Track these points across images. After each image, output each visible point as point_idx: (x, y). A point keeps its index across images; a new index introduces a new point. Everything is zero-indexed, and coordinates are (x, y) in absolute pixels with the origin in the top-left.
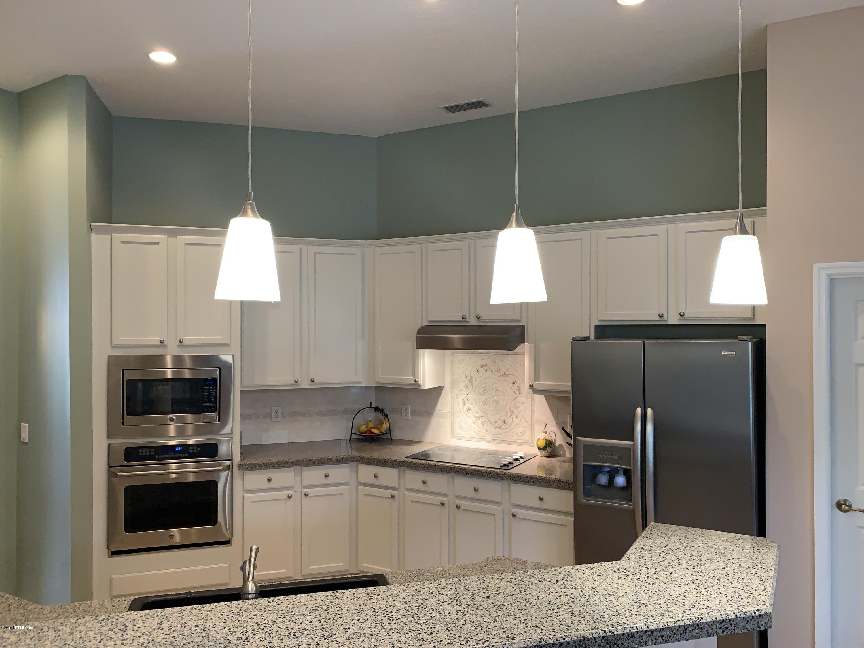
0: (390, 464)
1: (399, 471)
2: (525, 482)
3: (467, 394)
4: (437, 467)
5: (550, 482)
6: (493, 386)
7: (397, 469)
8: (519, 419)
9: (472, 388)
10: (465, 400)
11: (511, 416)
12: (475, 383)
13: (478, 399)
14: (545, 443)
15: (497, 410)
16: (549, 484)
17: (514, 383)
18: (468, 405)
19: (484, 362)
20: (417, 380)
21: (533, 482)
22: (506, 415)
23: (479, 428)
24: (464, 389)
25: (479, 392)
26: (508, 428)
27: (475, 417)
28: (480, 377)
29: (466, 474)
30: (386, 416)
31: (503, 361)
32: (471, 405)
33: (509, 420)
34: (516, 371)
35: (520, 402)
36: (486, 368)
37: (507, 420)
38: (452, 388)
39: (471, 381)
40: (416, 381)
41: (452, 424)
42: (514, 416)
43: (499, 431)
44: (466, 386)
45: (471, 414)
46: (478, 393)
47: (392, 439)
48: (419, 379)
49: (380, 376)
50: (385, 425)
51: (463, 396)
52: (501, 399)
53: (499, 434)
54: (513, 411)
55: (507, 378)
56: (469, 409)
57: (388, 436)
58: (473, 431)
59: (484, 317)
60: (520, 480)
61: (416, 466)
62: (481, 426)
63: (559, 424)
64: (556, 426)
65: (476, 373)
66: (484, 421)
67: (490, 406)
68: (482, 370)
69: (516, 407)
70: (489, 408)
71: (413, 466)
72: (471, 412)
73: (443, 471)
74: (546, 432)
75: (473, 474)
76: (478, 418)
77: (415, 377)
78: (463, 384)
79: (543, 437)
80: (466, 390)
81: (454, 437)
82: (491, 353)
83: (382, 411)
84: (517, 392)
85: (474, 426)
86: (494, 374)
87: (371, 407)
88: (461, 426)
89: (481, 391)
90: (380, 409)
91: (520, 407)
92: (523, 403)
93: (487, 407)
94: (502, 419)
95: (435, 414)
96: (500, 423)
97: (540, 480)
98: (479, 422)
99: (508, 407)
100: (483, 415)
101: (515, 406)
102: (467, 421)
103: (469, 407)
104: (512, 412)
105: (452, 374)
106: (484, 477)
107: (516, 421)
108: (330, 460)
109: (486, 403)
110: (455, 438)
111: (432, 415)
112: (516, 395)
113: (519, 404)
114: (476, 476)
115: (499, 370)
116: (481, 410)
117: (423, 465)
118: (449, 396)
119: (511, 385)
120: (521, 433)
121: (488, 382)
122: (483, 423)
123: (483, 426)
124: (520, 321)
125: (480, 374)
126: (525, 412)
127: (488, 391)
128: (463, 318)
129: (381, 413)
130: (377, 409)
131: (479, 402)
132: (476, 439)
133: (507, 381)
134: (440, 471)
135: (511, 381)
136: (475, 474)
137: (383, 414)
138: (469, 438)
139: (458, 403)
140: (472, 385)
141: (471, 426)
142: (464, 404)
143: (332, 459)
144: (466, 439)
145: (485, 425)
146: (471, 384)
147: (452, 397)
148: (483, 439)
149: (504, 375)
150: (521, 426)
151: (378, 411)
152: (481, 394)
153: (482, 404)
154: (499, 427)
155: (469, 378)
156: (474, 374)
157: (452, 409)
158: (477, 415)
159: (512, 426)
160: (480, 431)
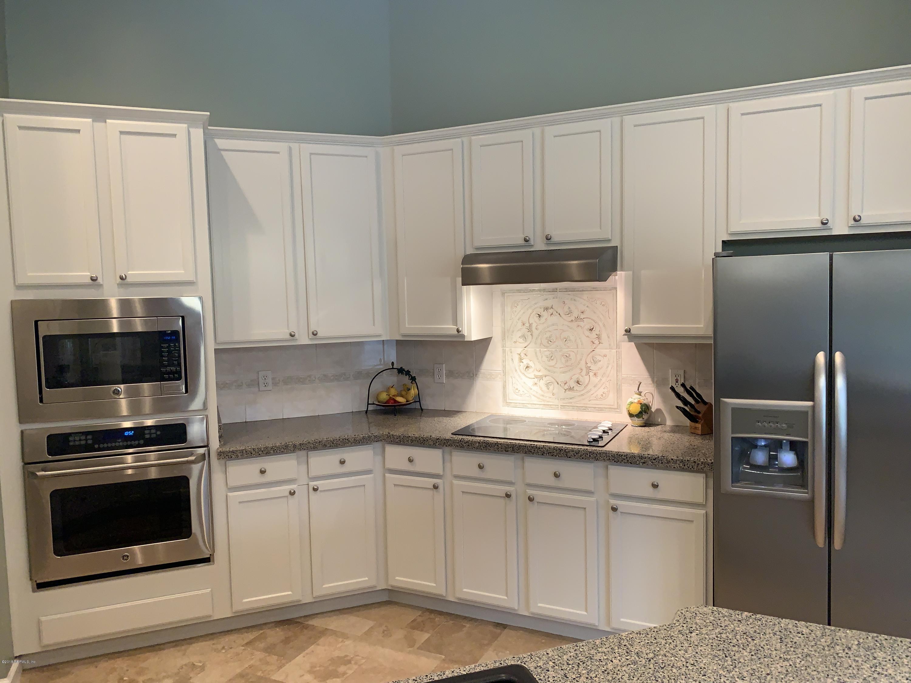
0: (431, 443)
1: (443, 452)
2: (631, 463)
3: (525, 347)
4: (500, 446)
5: (668, 462)
6: (561, 334)
7: (441, 450)
8: (599, 378)
9: (532, 338)
10: (523, 355)
11: (588, 374)
12: (536, 333)
13: (540, 352)
14: (640, 407)
15: (567, 366)
16: (668, 465)
17: (591, 330)
18: (526, 361)
19: (548, 303)
20: (460, 329)
21: (644, 463)
22: (581, 372)
23: (542, 391)
24: (521, 340)
25: (541, 343)
26: (583, 390)
27: (536, 377)
28: (543, 323)
29: (543, 454)
30: (413, 379)
31: (575, 300)
32: (530, 361)
33: (585, 380)
34: (595, 313)
35: (600, 355)
36: (551, 311)
37: (581, 379)
38: (504, 339)
39: (530, 330)
40: (458, 331)
41: (504, 387)
42: (591, 374)
43: (570, 394)
44: (524, 337)
45: (531, 373)
46: (540, 345)
47: (422, 409)
48: (462, 328)
49: (407, 326)
50: (413, 392)
51: (519, 350)
52: (573, 352)
53: (571, 398)
54: (590, 367)
55: (581, 324)
56: (527, 367)
57: (417, 406)
58: (534, 395)
59: (555, 239)
60: (624, 461)
61: (469, 445)
62: (545, 388)
63: (656, 381)
64: (653, 384)
65: (537, 319)
66: (548, 382)
67: (557, 362)
68: (545, 314)
69: (595, 362)
70: (556, 364)
71: (464, 445)
72: (531, 370)
73: (507, 451)
74: (640, 394)
75: (552, 454)
76: (541, 378)
77: (457, 326)
78: (520, 334)
79: (636, 401)
80: (523, 341)
81: (507, 403)
82: (558, 291)
83: (408, 373)
84: (597, 342)
85: (535, 388)
86: (563, 318)
87: (393, 368)
88: (517, 389)
89: (545, 342)
90: (405, 371)
91: (600, 361)
92: (605, 356)
93: (552, 363)
94: (575, 378)
95: (480, 376)
96: (572, 384)
97: (654, 460)
98: (542, 383)
99: (583, 362)
100: (546, 373)
101: (593, 360)
102: (524, 383)
103: (528, 364)
104: (589, 369)
105: (504, 321)
106: (570, 457)
107: (594, 380)
108: (347, 441)
109: (552, 358)
110: (508, 405)
111: (476, 376)
112: (595, 346)
113: (599, 358)
114: (557, 456)
115: (570, 313)
116: (544, 368)
117: (479, 443)
118: (500, 350)
119: (588, 333)
120: (602, 395)
121: (555, 330)
122: (547, 385)
123: (548, 389)
124: (609, 241)
125: (543, 319)
126: (607, 367)
127: (554, 342)
128: (526, 240)
129: (406, 375)
130: (401, 371)
131: (542, 357)
132: (537, 406)
133: (581, 327)
134: (504, 452)
135: (588, 327)
136: (555, 454)
137: (409, 377)
138: (528, 405)
139: (512, 359)
140: (531, 335)
141: (531, 389)
142: (521, 360)
143: (350, 440)
144: (524, 406)
145: (551, 388)
146: (530, 333)
147: (504, 351)
148: (548, 405)
149: (577, 319)
150: (601, 386)
151: (402, 373)
152: (544, 346)
153: (545, 358)
154: (571, 389)
155: (527, 325)
156: (534, 320)
157: (504, 367)
158: (540, 374)
159: (589, 387)
160: (543, 396)
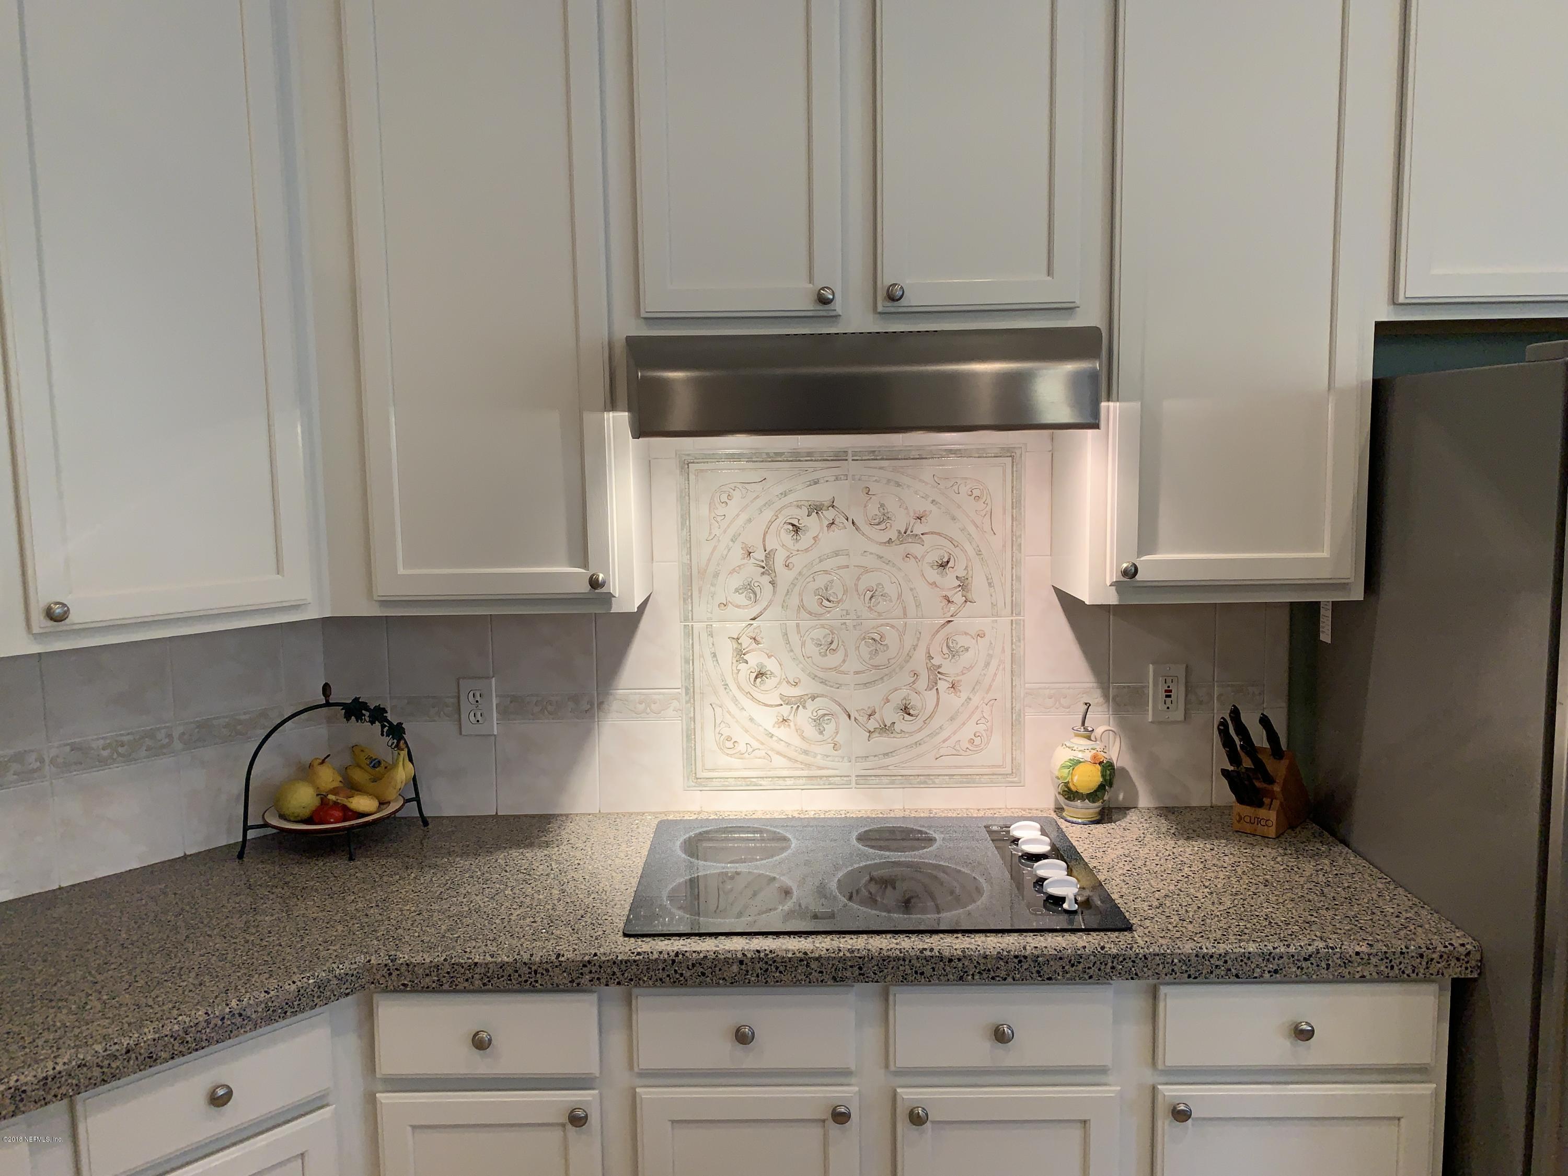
0: (563, 979)
1: (600, 1000)
2: (1237, 976)
3: (754, 619)
4: (814, 965)
5: (1347, 962)
6: (858, 579)
7: (594, 997)
8: (964, 695)
9: (774, 592)
10: (746, 642)
11: (933, 684)
12: (785, 576)
13: (799, 632)
14: (1099, 774)
15: (876, 667)
16: (1345, 971)
17: (943, 565)
18: (755, 659)
19: (822, 494)
20: (601, 577)
21: (1276, 972)
22: (914, 683)
23: (803, 738)
24: (741, 599)
25: (802, 606)
26: (920, 730)
27: (787, 701)
28: (807, 550)
29: (961, 978)
30: (396, 732)
31: (898, 485)
32: (769, 657)
33: (924, 701)
34: (954, 519)
35: (966, 634)
36: (830, 514)
37: (915, 701)
38: (687, 597)
39: (767, 568)
40: (594, 583)
41: (690, 736)
42: (943, 685)
43: (882, 742)
44: (750, 589)
45: (771, 692)
46: (798, 611)
48: (606, 572)
49: (401, 571)
50: (402, 773)
51: (735, 628)
52: (892, 627)
53: (886, 755)
54: (939, 667)
55: (916, 549)
56: (760, 675)
57: (412, 810)
58: (779, 753)
59: (913, 299)
62: (810, 731)
63: (1114, 699)
64: (1105, 705)
65: (787, 537)
66: (821, 712)
67: (846, 655)
68: (812, 524)
69: (953, 653)
70: (844, 661)
72: (770, 682)
74: (1088, 735)
76: (799, 703)
77: (585, 566)
78: (736, 581)
79: (1088, 756)
80: (748, 602)
81: (699, 782)
82: (850, 457)
83: (378, 715)
84: (958, 598)
85: (782, 732)
86: (863, 534)
87: (328, 704)
88: (729, 739)
89: (812, 602)
90: (367, 709)
91: (967, 650)
92: (981, 635)
93: (834, 660)
94: (897, 699)
95: (615, 705)
96: (890, 714)
98: (804, 717)
99: (920, 654)
100: (818, 688)
101: (948, 647)
102: (751, 720)
103: (762, 665)
104: (936, 673)
105: (688, 544)
107: (951, 700)
109: (833, 646)
110: (700, 785)
111: (599, 708)
112: (953, 608)
113: (962, 641)
114: (1010, 979)
115: (884, 519)
116: (809, 675)
118: (675, 630)
119: (933, 574)
120: (972, 741)
121: (839, 568)
122: (819, 721)
123: (821, 733)
125: (806, 539)
126: (987, 665)
127: (838, 602)
128: (823, 301)
129: (372, 723)
130: (355, 710)
131: (803, 644)
132: (789, 782)
133: (916, 558)
135: (934, 557)
136: (1003, 974)
137: (383, 727)
138: (762, 782)
139: (714, 655)
140: (772, 583)
141: (772, 736)
142: (741, 655)
144: (748, 784)
145: (830, 728)
146: (766, 579)
147: (689, 633)
148: (821, 777)
149: (905, 535)
150: (970, 717)
151: (359, 717)
152: (810, 613)
153: (811, 649)
154: (886, 729)
155: (760, 555)
156: (781, 540)
157: (690, 677)
158: (796, 692)
159: (935, 724)
160: (806, 752)
